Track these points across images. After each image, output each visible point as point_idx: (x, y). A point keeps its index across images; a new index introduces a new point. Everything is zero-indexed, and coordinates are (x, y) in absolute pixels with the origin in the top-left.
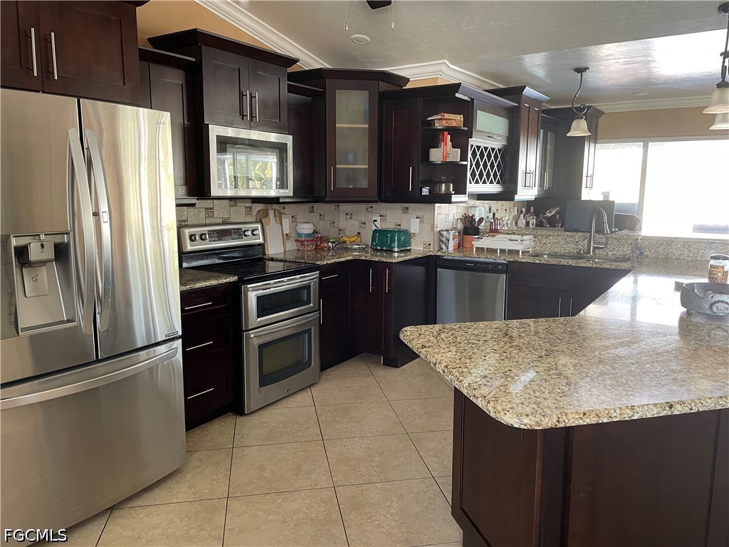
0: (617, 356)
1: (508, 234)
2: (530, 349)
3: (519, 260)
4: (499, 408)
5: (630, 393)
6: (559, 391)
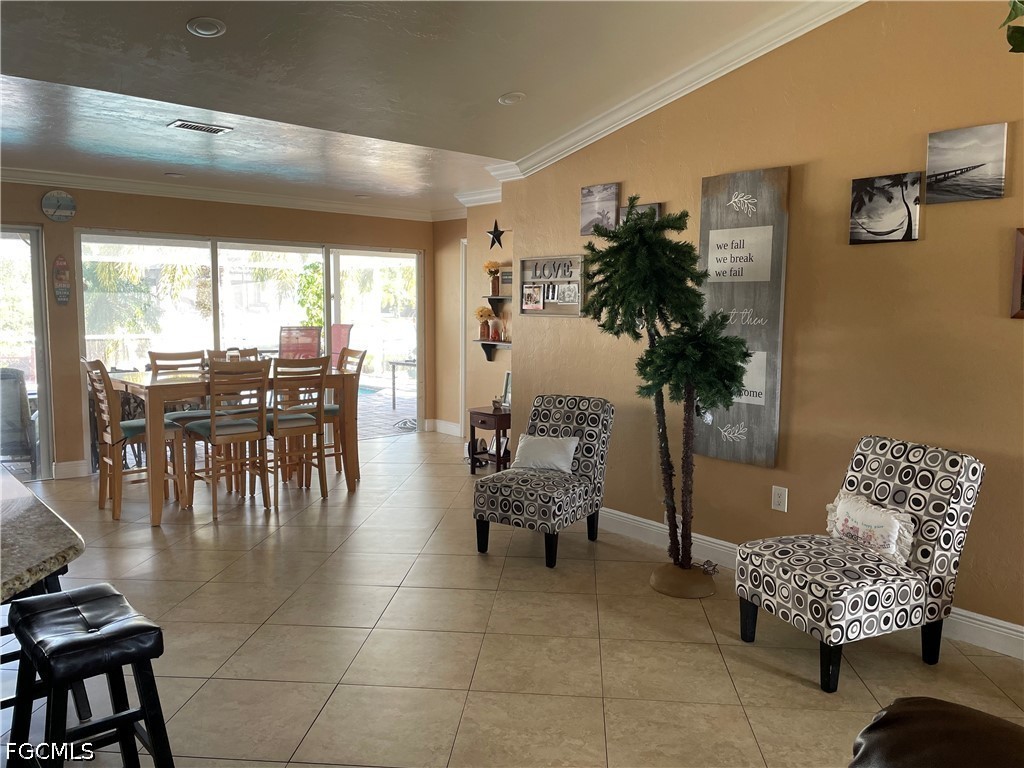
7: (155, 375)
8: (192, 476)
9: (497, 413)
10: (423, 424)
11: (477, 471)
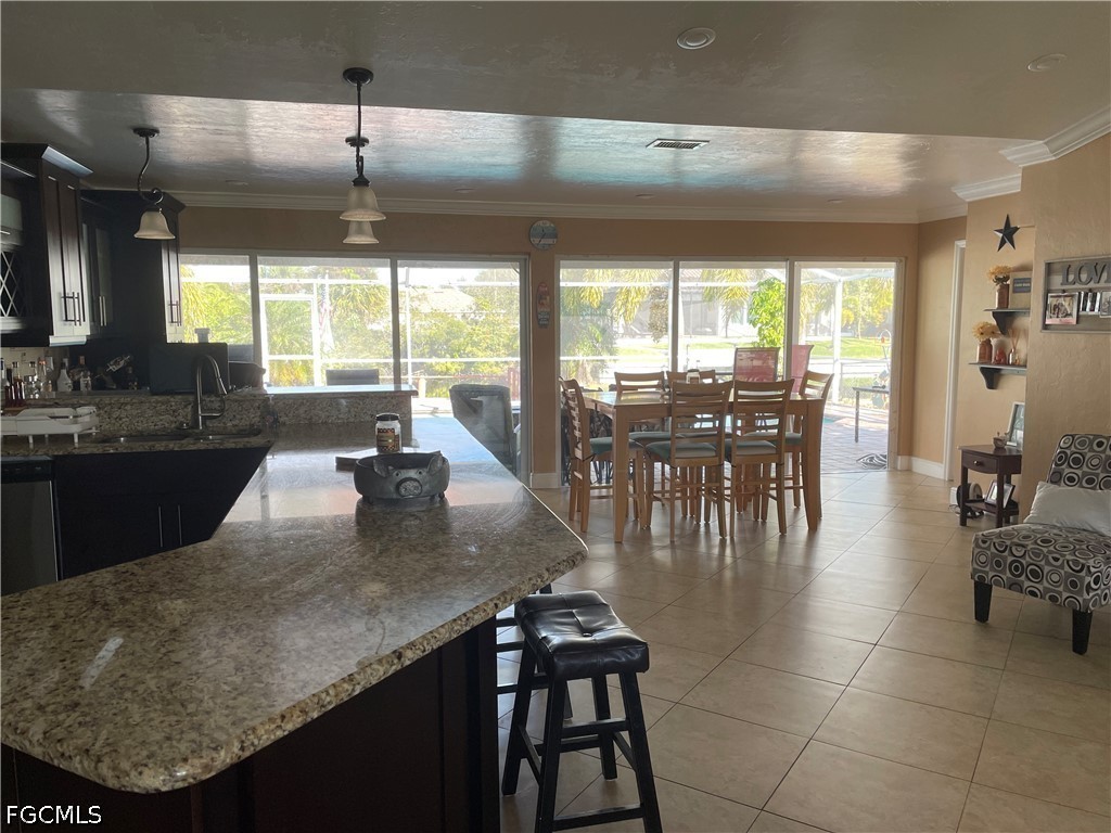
0: (298, 594)
1: (44, 406)
2: (150, 620)
3: (76, 452)
4: (125, 765)
5: (339, 653)
6: (226, 688)
7: (619, 395)
8: (651, 497)
9: (999, 454)
10: (895, 462)
11: (969, 522)
